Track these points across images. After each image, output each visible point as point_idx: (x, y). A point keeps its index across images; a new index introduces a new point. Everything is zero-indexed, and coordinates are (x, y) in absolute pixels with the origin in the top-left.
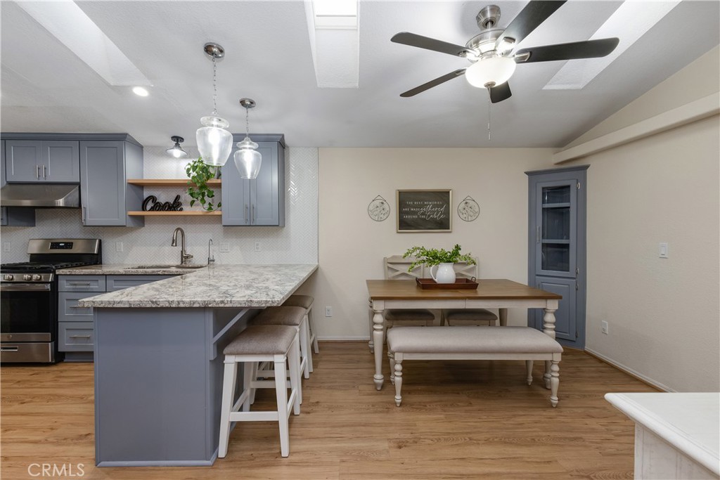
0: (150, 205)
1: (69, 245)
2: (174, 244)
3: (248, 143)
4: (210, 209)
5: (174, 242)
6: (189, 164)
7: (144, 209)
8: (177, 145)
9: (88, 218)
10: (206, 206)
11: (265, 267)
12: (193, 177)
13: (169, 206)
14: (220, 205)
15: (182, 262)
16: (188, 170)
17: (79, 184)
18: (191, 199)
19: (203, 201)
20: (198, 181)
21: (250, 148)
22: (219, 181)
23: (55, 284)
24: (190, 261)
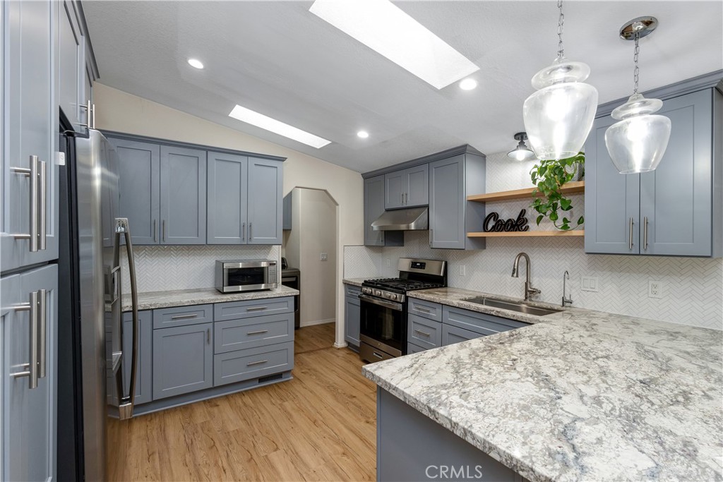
0: (491, 224)
1: (423, 266)
2: (515, 275)
3: (637, 104)
4: (565, 227)
5: (515, 272)
6: (536, 166)
7: (485, 229)
8: (522, 144)
9: (434, 241)
10: (560, 223)
11: (673, 335)
12: (541, 184)
13: (512, 224)
14: (581, 221)
15: (526, 298)
16: (533, 175)
17: (427, 206)
18: (537, 214)
19: (554, 217)
20: (547, 189)
21: (641, 113)
22: (580, 184)
23: (405, 305)
24: (537, 297)
